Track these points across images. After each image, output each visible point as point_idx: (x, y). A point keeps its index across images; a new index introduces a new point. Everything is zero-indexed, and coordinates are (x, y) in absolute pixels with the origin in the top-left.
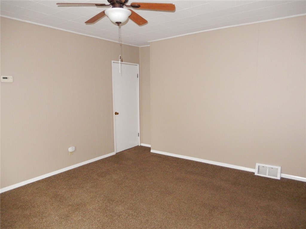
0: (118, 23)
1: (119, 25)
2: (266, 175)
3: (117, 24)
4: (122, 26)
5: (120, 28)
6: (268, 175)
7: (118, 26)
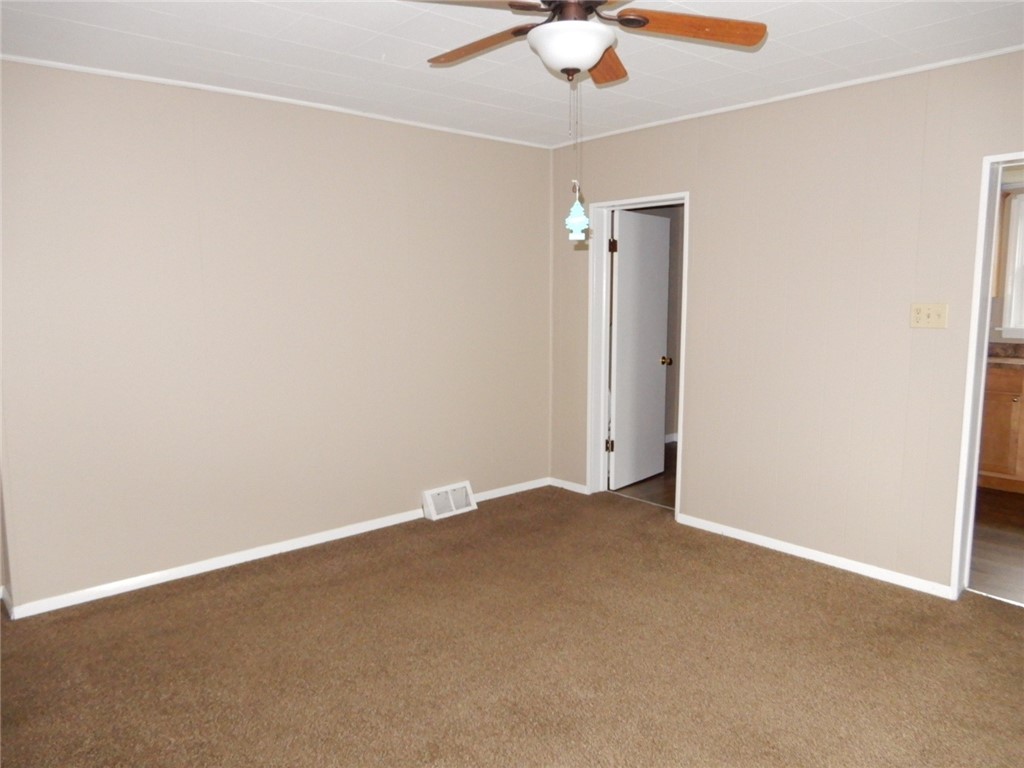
0: (570, 73)
1: (570, 80)
2: (452, 510)
3: (566, 76)
4: (581, 81)
5: (574, 88)
6: (457, 508)
7: (567, 85)
